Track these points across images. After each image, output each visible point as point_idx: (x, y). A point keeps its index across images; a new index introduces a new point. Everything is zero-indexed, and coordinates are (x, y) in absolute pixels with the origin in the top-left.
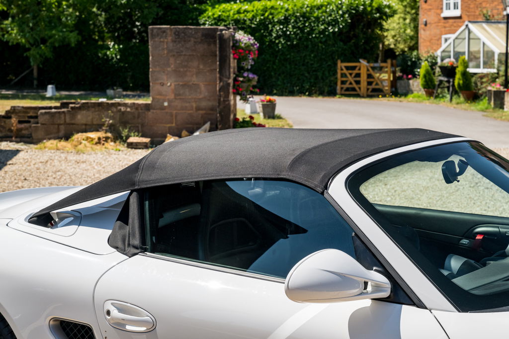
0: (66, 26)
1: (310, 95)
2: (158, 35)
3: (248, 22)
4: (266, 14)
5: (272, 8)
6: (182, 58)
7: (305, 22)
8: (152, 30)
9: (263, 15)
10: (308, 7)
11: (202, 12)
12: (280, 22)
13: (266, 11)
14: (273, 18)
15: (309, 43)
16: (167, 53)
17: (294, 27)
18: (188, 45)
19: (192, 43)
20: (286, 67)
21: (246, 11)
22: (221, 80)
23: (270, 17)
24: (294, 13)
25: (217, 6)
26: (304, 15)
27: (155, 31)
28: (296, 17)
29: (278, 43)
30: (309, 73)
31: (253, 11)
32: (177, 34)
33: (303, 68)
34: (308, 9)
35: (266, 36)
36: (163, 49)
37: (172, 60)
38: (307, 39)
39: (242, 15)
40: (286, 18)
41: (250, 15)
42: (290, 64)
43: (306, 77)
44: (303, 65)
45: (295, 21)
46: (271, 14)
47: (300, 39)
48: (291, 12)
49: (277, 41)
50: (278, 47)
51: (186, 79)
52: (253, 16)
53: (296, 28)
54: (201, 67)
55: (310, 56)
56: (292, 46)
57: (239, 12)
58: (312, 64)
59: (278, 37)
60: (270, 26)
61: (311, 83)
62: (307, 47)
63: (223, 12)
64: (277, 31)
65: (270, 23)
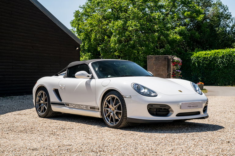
0: (140, 60)
1: (232, 86)
2: (150, 58)
3: (209, 58)
4: (216, 55)
5: (218, 52)
6: (158, 66)
7: (230, 57)
8: (148, 57)
9: (215, 55)
10: (231, 52)
11: (192, 55)
12: (220, 58)
13: (216, 54)
14: (218, 56)
15: (232, 65)
16: (153, 64)
17: (226, 60)
18: (160, 62)
19: (161, 61)
20: (223, 75)
21: (208, 54)
22: (168, 72)
23: (217, 56)
24: (226, 54)
25: (198, 52)
26: (230, 55)
27: (149, 57)
28: (227, 55)
29: (220, 66)
30: (232, 77)
31: (211, 54)
32: (156, 58)
33: (230, 75)
34: (231, 53)
35: (216, 63)
36: (152, 63)
37: (154, 67)
38: (231, 64)
39: (206, 56)
40: (223, 56)
41: (209, 56)
42: (225, 74)
43: (231, 78)
44: (230, 74)
45: (226, 57)
46: (218, 55)
47: (228, 64)
48: (225, 54)
49: (219, 65)
50: (220, 67)
51: (159, 73)
52: (211, 55)
53: (227, 60)
54: (164, 69)
55: (232, 70)
56: (225, 67)
57: (205, 54)
58: (233, 74)
59: (220, 63)
60: (217, 59)
61: (233, 81)
62: (231, 67)
63: (200, 54)
64: (219, 61)
65: (217, 58)
